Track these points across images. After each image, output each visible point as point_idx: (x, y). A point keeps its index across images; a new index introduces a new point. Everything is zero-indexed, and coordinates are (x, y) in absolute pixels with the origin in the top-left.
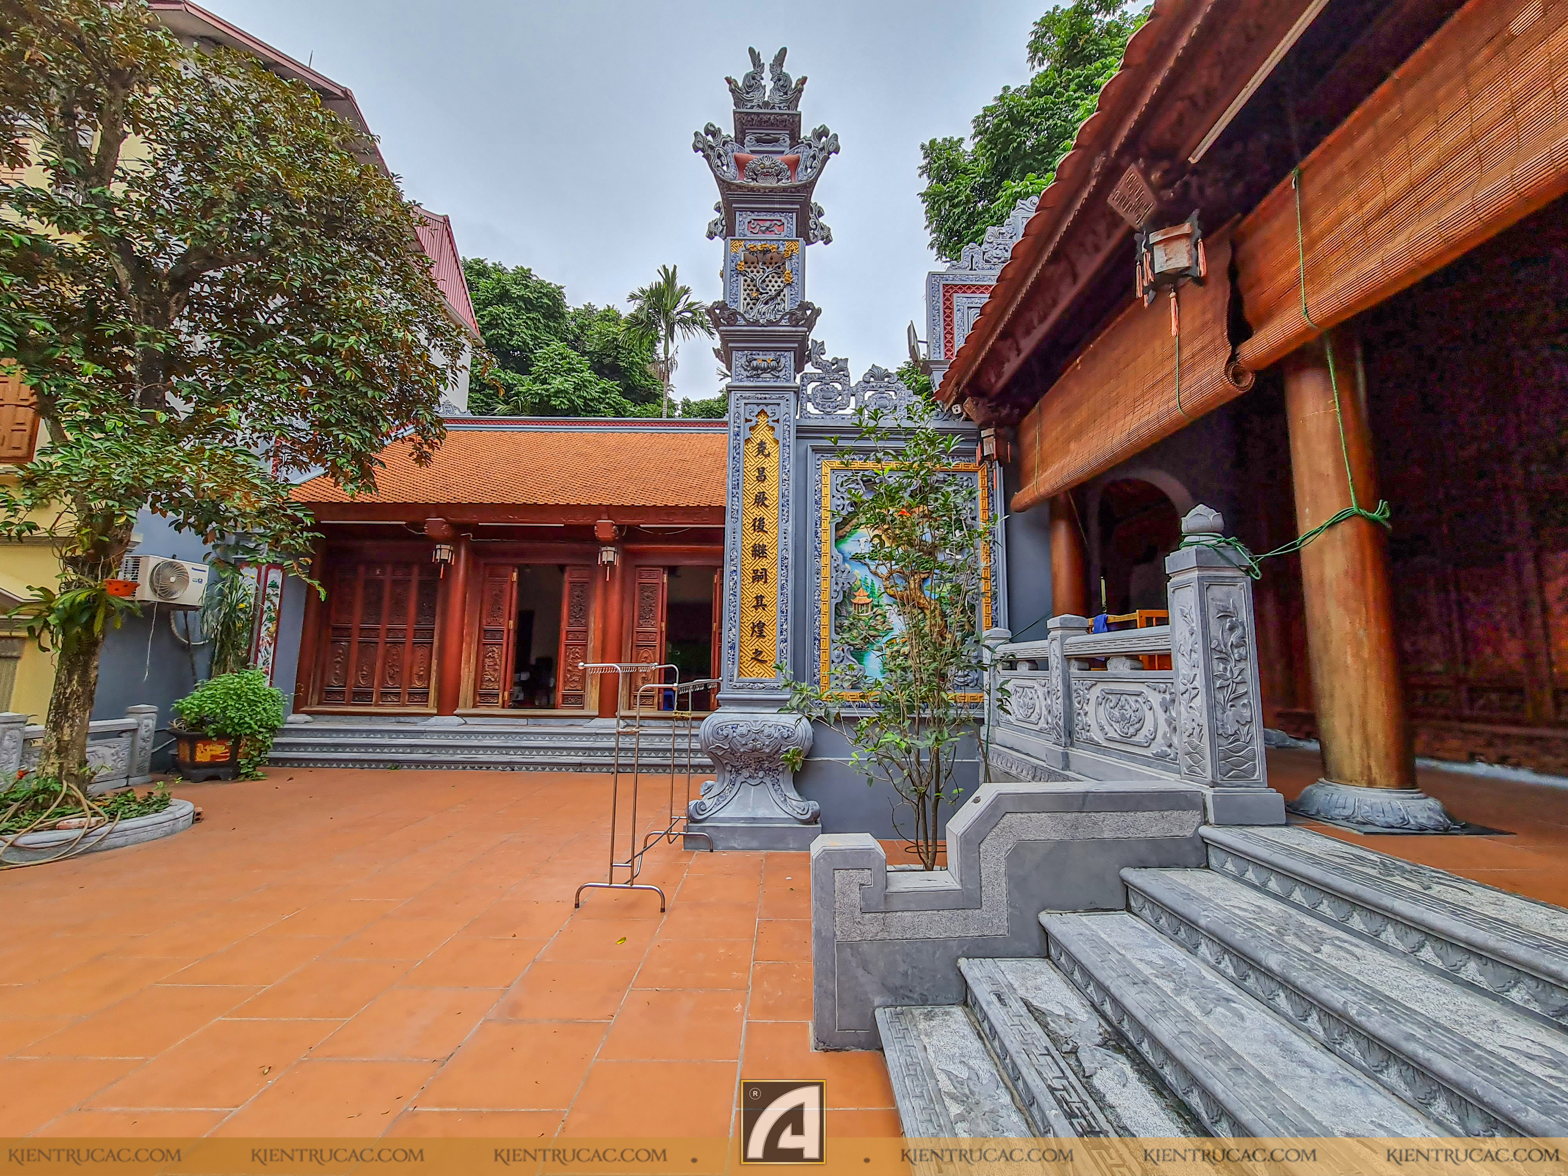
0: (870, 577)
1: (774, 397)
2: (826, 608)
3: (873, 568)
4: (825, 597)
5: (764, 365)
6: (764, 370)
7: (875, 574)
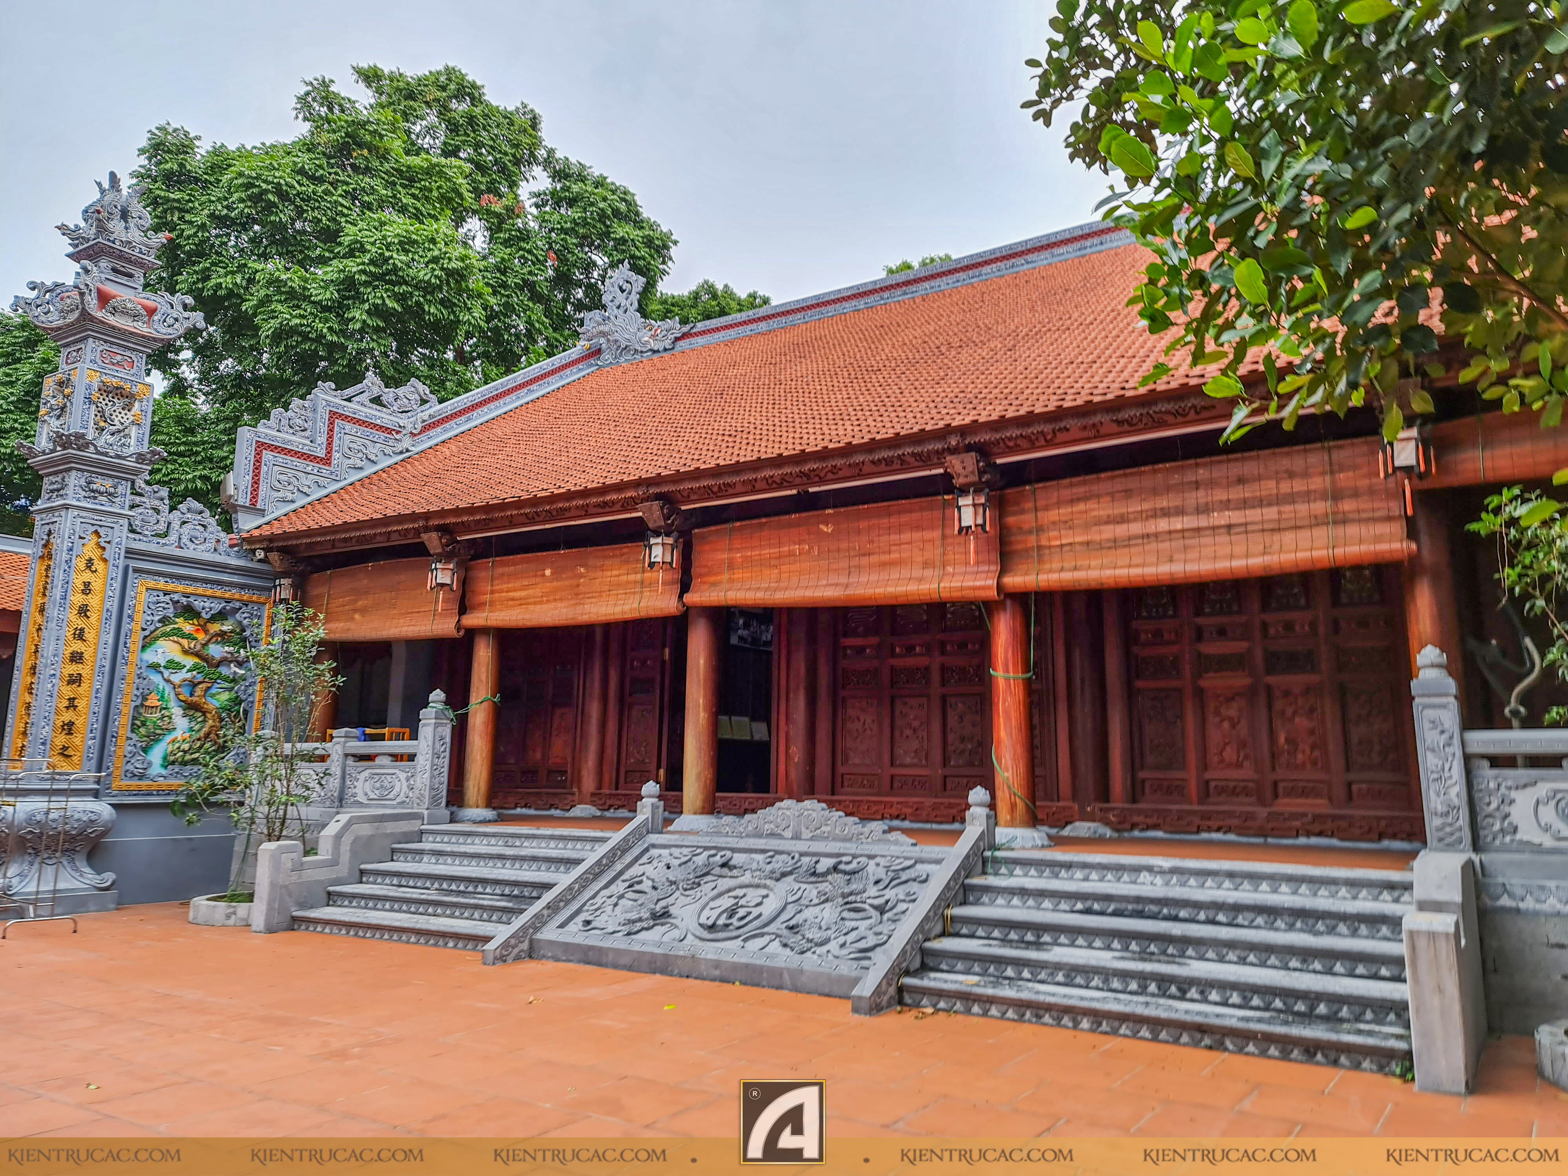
0: (162, 684)
1: (108, 521)
2: (127, 710)
3: (166, 675)
4: (127, 699)
5: (102, 489)
6: (101, 493)
7: (168, 681)
